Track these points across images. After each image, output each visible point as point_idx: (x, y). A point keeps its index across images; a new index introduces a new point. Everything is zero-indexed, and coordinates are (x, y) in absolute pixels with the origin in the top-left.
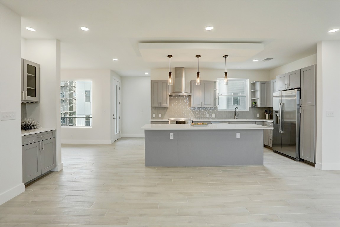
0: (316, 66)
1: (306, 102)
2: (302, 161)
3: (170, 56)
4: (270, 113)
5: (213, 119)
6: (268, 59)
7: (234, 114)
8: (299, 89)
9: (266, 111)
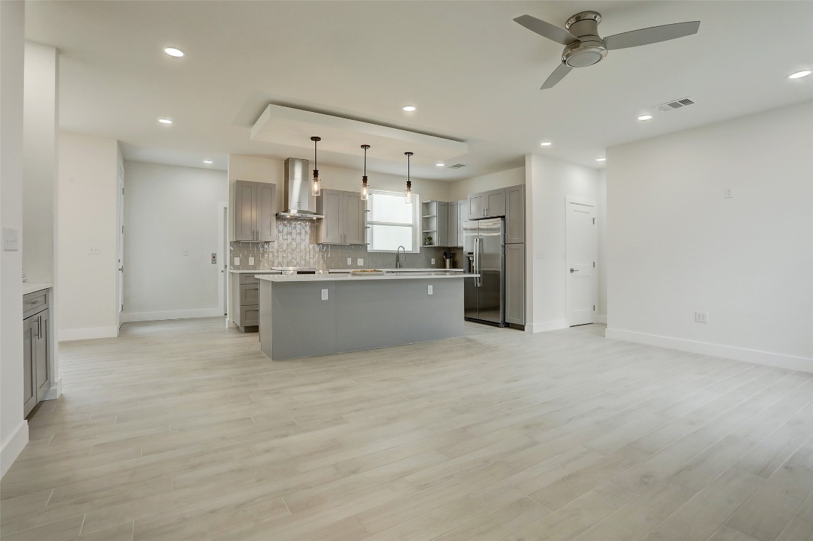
0: (525, 185)
1: (513, 238)
2: (507, 325)
3: (316, 139)
4: (451, 257)
5: (361, 267)
6: (458, 166)
7: (395, 259)
8: (503, 217)
9: (445, 254)
